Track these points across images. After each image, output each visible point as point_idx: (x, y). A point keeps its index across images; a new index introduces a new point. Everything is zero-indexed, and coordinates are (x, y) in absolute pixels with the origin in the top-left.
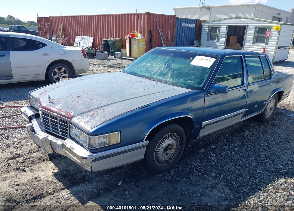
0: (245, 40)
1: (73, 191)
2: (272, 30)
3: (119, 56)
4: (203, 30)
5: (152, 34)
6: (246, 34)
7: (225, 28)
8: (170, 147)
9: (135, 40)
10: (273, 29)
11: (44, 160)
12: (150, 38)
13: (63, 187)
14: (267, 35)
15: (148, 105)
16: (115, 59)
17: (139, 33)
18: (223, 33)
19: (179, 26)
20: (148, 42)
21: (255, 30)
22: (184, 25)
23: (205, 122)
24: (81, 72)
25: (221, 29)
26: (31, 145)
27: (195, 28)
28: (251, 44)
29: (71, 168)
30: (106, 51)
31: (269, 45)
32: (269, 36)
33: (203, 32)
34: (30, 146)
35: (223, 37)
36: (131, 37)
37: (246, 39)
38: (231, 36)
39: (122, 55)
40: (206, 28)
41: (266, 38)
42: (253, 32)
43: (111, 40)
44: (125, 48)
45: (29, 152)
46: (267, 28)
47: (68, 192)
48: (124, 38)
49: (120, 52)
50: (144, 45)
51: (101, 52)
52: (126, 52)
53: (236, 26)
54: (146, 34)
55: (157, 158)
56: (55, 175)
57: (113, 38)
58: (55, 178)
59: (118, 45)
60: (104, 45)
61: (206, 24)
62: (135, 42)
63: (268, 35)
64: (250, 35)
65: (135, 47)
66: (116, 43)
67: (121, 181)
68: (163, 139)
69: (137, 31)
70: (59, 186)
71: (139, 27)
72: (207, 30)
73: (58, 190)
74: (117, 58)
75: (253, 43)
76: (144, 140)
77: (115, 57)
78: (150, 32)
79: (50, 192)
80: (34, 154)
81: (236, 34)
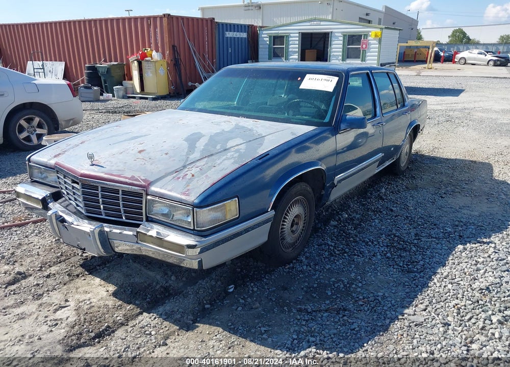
0: (330, 56)
1: (160, 313)
2: (369, 38)
3: (121, 93)
4: (260, 43)
5: (178, 53)
6: (330, 46)
7: (297, 37)
8: (296, 220)
9: (148, 64)
10: (370, 36)
11: (78, 276)
12: (176, 59)
13: (139, 310)
14: (362, 46)
15: (267, 153)
16: (113, 99)
17: (154, 51)
18: (294, 45)
19: (221, 37)
20: (173, 65)
21: (344, 39)
22: (229, 34)
23: (338, 176)
24: (70, 123)
25: (290, 39)
26: (38, 255)
27: (247, 40)
28: (341, 62)
29: (136, 280)
30: (95, 86)
31: (368, 62)
32: (366, 48)
33: (262, 45)
34: (36, 257)
35: (295, 52)
36: (140, 59)
37: (332, 54)
38: (307, 51)
39: (126, 90)
40: (265, 38)
41: (362, 51)
42: (341, 42)
43: (102, 65)
44: (131, 79)
45: (41, 267)
46: (361, 36)
47: (153, 316)
48: (127, 60)
49: (122, 85)
50: (165, 71)
51: (86, 87)
52: (133, 85)
53: (312, 34)
54: (168, 52)
55: (283, 239)
56: (115, 294)
57: (105, 61)
58: (117, 300)
59: (116, 74)
60: (89, 75)
61: (264, 32)
62: (149, 66)
63: (364, 46)
64: (336, 47)
65: (149, 76)
66: (112, 71)
67: (232, 285)
68: (289, 207)
69: (150, 47)
70: (131, 310)
71: (152, 40)
72: (268, 42)
73: (133, 316)
74: (118, 97)
75: (343, 60)
76: (269, 210)
77: (114, 96)
78: (174, 48)
79: (120, 321)
80: (52, 269)
81: (313, 46)
